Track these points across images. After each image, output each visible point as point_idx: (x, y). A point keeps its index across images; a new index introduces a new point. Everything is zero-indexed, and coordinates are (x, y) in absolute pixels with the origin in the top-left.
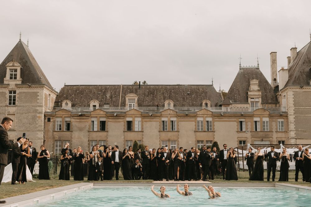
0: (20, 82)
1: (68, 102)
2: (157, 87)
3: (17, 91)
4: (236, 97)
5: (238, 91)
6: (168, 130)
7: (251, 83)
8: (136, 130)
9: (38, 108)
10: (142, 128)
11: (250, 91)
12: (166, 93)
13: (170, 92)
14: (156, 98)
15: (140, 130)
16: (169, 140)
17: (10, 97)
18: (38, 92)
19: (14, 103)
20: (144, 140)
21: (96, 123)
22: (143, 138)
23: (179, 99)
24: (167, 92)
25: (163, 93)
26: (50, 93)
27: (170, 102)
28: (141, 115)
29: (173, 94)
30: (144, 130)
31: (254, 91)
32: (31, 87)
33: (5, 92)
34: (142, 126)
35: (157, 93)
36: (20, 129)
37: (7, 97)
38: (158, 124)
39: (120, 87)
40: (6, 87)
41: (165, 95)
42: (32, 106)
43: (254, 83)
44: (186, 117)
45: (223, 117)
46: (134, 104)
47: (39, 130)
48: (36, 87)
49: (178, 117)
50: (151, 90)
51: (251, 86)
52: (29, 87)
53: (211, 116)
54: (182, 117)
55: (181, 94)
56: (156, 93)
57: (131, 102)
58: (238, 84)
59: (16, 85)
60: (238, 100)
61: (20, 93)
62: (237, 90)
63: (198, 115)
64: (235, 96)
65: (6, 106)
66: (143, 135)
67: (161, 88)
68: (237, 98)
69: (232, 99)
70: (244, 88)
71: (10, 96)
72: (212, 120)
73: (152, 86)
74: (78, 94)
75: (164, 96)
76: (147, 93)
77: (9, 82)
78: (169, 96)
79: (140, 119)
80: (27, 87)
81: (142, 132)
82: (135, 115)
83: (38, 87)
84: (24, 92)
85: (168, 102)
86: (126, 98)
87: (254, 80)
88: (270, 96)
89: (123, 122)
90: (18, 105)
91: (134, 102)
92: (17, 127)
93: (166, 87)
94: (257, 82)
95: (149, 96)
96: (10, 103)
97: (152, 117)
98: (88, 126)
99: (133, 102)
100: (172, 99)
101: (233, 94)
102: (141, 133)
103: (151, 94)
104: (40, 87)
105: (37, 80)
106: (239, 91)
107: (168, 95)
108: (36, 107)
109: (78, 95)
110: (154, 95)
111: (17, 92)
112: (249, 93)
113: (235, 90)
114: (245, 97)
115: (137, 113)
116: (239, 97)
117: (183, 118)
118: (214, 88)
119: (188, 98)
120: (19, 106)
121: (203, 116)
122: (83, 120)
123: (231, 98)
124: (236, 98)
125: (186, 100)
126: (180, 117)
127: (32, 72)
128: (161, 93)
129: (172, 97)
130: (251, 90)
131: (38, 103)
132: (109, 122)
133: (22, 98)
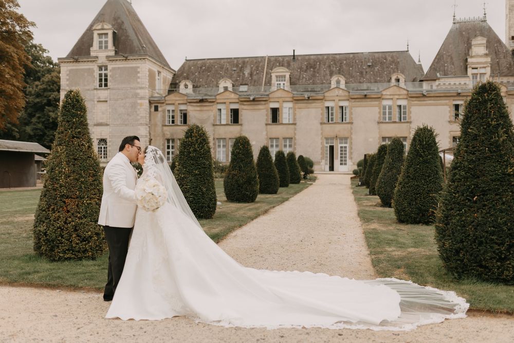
0: (113, 53)
1: (188, 83)
2: (320, 57)
3: (109, 66)
4: (446, 68)
5: (450, 58)
6: (334, 121)
7: (473, 42)
8: (285, 121)
9: (139, 91)
10: (295, 119)
11: (472, 57)
12: (334, 65)
13: (341, 63)
14: (318, 73)
15: (291, 122)
16: (337, 137)
17: (100, 75)
18: (138, 67)
19: (106, 85)
20: (297, 137)
21: (223, 112)
22: (295, 134)
23: (353, 74)
24: (335, 64)
25: (329, 66)
26: (161, 70)
27: (340, 78)
28: (293, 97)
29: (344, 67)
30: (298, 122)
31: (478, 56)
32: (129, 59)
33: (93, 69)
34: (295, 115)
35: (319, 67)
36: (115, 123)
37: (96, 76)
38: (320, 111)
39: (265, 60)
40: (94, 61)
41: (332, 68)
42: (131, 88)
43: (479, 42)
44: (364, 100)
45: (426, 99)
46: (284, 84)
47: (141, 124)
48: (135, 59)
49: (350, 100)
50: (312, 62)
51: (473, 47)
52: (126, 60)
53: (405, 97)
54: (357, 100)
55: (357, 66)
56: (318, 66)
57: (279, 81)
58: (450, 46)
59: (107, 57)
60: (450, 71)
61: (114, 69)
62: (449, 56)
63: (383, 97)
64: (445, 66)
65: (95, 89)
66: (295, 129)
67: (326, 59)
68: (449, 70)
69: (439, 71)
70: (460, 52)
71: (100, 74)
72: (408, 104)
73: (312, 57)
74: (203, 72)
75: (331, 71)
76: (305, 67)
77: (98, 53)
78: (339, 70)
79: (290, 105)
80: (123, 60)
81: (295, 124)
82: (283, 99)
83: (137, 59)
84: (119, 68)
85: (337, 78)
86: (272, 74)
87: (480, 38)
88: (505, 63)
89: (265, 110)
90: (111, 87)
91: (285, 81)
92: (110, 120)
93: (334, 57)
94: (484, 41)
95: (308, 71)
96: (100, 86)
97: (310, 101)
98: (212, 116)
99: (282, 81)
100: (343, 75)
101: (442, 62)
102: (292, 126)
103: (311, 67)
104: (140, 59)
105: (137, 49)
106: (452, 58)
107: (336, 68)
108: (137, 89)
109: (204, 73)
110: (316, 70)
111: (109, 68)
112: (469, 60)
113: (445, 56)
114: (462, 68)
115: (286, 96)
116: (453, 66)
117: (358, 102)
118: (410, 56)
119: (368, 73)
120: (113, 89)
121: (391, 97)
122: (205, 108)
123: (439, 69)
124: (447, 69)
125: (366, 75)
126: (353, 100)
127: (130, 38)
128: (326, 65)
129: (343, 71)
130: (473, 54)
131: (138, 83)
132: (243, 111)
133: (117, 76)
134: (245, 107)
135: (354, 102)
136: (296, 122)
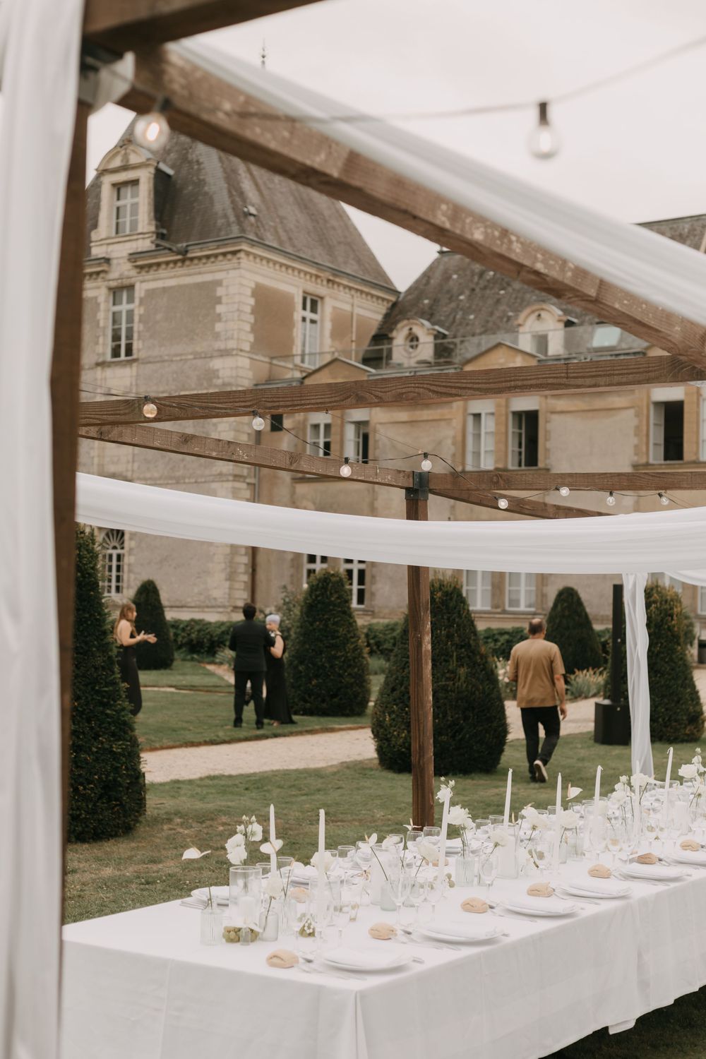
0: (146, 244)
1: (417, 331)
3: (137, 287)
9: (217, 364)
17: (116, 318)
18: (219, 283)
19: (129, 351)
26: (320, 289)
32: (192, 259)
33: (96, 298)
36: (148, 475)
37: (102, 324)
40: (98, 273)
42: (197, 356)
47: (221, 474)
48: (208, 257)
52: (183, 261)
59: (134, 257)
61: (151, 294)
65: (98, 364)
71: (114, 314)
74: (485, 288)
77: (111, 248)
80: (175, 262)
83: (216, 256)
84: (164, 289)
89: (631, 412)
90: (142, 355)
92: (136, 465)
96: (116, 353)
98: (449, 441)
104: (224, 254)
105: (220, 222)
108: (211, 357)
109: (488, 292)
111: (140, 291)
120: (147, 362)
122: (426, 414)
127: (206, 188)
131: (217, 336)
132: (554, 417)
133: (159, 317)
134: (561, 404)
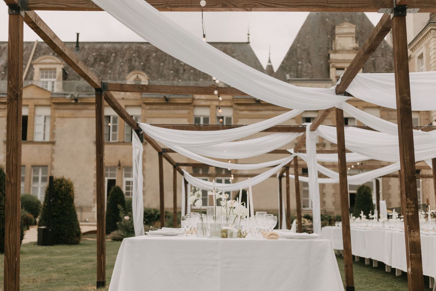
2: (118, 46)
4: (300, 67)
5: (305, 53)
6: (117, 141)
7: (338, 31)
8: (38, 138)
10: (53, 135)
11: (336, 52)
12: (137, 59)
13: (148, 56)
14: (111, 68)
15: (47, 139)
16: (119, 165)
20: (55, 164)
22: (52, 159)
23: (165, 72)
24: (139, 57)
25: (130, 60)
27: (140, 76)
29: (152, 61)
30: (57, 139)
31: (343, 51)
34: (53, 127)
35: (115, 60)
39: (32, 47)
41: (133, 62)
43: (346, 31)
44: (165, 107)
45: (261, 108)
46: (53, 83)
50: (104, 53)
51: (337, 38)
53: (229, 104)
54: (154, 107)
55: (171, 61)
56: (112, 59)
57: (46, 77)
58: (307, 37)
60: (306, 72)
62: (305, 50)
63: (196, 103)
64: (298, 65)
66: (53, 151)
67: (127, 49)
68: (304, 69)
69: (290, 71)
70: (321, 46)
73: (106, 46)
75: (131, 66)
76: (92, 60)
78: (144, 65)
79: (47, 111)
81: (53, 143)
82: (36, 101)
85: (135, 76)
86: (34, 66)
87: (346, 25)
88: (384, 63)
91: (55, 77)
93: (139, 47)
94: (353, 30)
95: (97, 66)
97: (79, 107)
99: (51, 78)
100: (148, 73)
101: (295, 59)
102: (49, 147)
103: (101, 60)
106: (308, 54)
107: (140, 62)
110: (109, 64)
112: (332, 56)
113: (299, 50)
114: (323, 67)
115: (40, 96)
116: (309, 65)
117: (157, 109)
118: (251, 50)
119: (187, 71)
121: (208, 103)
123: (290, 68)
124: (301, 69)
125: (183, 74)
128: (125, 58)
129: (149, 68)
130: (338, 48)
135: (150, 109)
136: (55, 139)
